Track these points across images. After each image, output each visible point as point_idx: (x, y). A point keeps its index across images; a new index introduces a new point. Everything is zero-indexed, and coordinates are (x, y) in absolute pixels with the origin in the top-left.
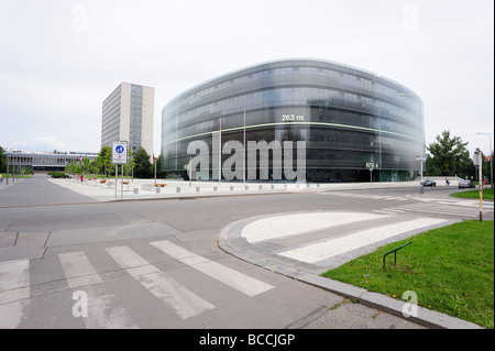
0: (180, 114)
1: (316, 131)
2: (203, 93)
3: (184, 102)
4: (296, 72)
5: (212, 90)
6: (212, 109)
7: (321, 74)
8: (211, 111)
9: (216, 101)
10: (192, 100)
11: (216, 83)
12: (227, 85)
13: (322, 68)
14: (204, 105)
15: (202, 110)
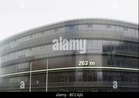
0: (4, 55)
1: (106, 73)
2: (21, 41)
3: (7, 46)
4: (90, 28)
5: (28, 38)
6: (27, 53)
7: (109, 29)
8: (27, 55)
9: (30, 48)
10: (13, 45)
11: (31, 33)
12: (39, 35)
13: (111, 25)
14: (21, 50)
15: (20, 53)
